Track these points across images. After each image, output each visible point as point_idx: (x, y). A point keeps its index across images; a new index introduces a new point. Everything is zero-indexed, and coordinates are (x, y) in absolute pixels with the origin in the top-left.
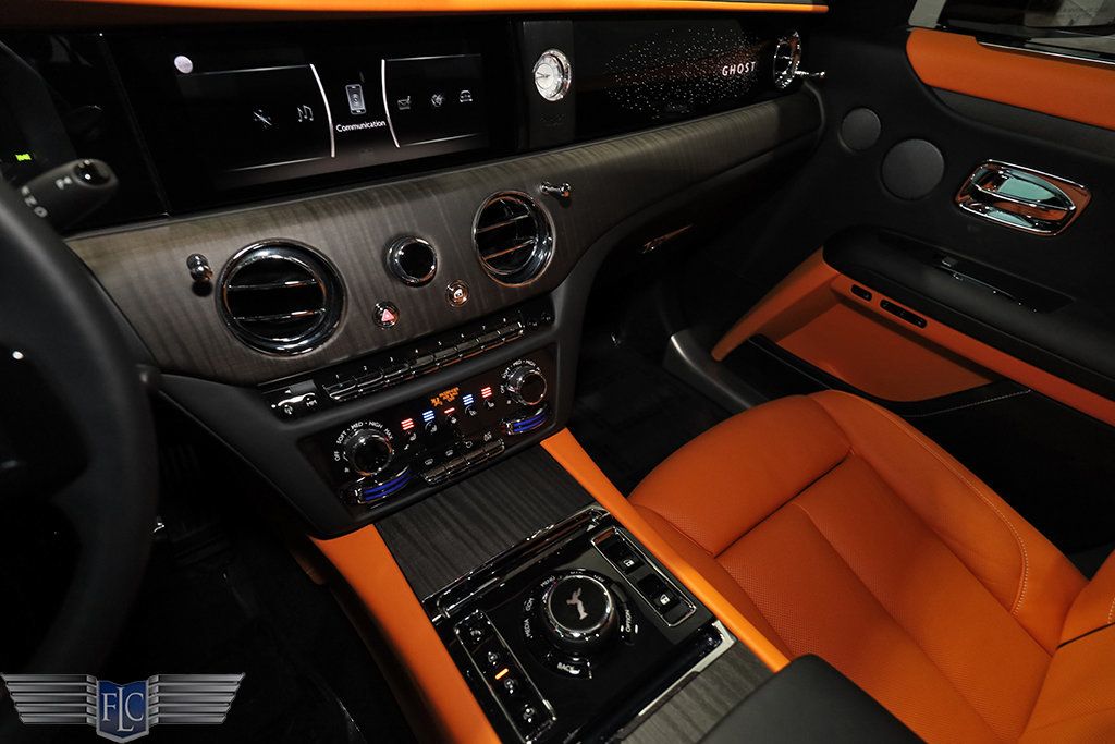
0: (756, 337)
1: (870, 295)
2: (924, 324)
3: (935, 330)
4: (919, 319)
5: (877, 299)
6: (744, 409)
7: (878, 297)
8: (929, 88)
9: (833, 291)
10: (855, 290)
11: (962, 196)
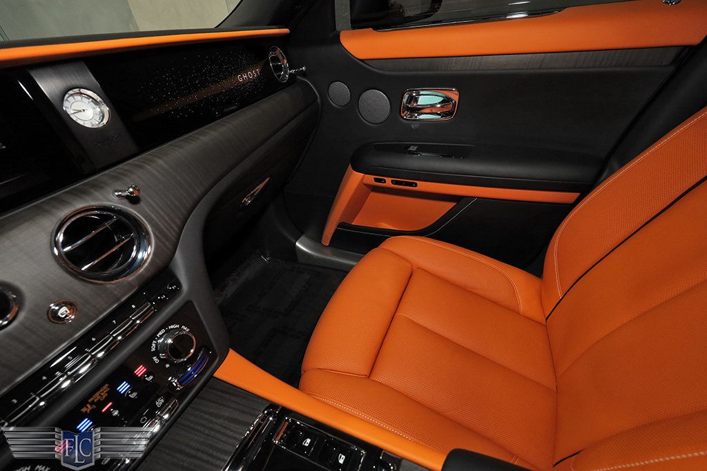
0: (341, 225)
1: (385, 180)
2: (416, 185)
3: (423, 186)
4: (413, 183)
5: (388, 182)
6: (352, 267)
7: (388, 180)
8: (362, 60)
9: (365, 185)
10: (377, 180)
11: (403, 112)
